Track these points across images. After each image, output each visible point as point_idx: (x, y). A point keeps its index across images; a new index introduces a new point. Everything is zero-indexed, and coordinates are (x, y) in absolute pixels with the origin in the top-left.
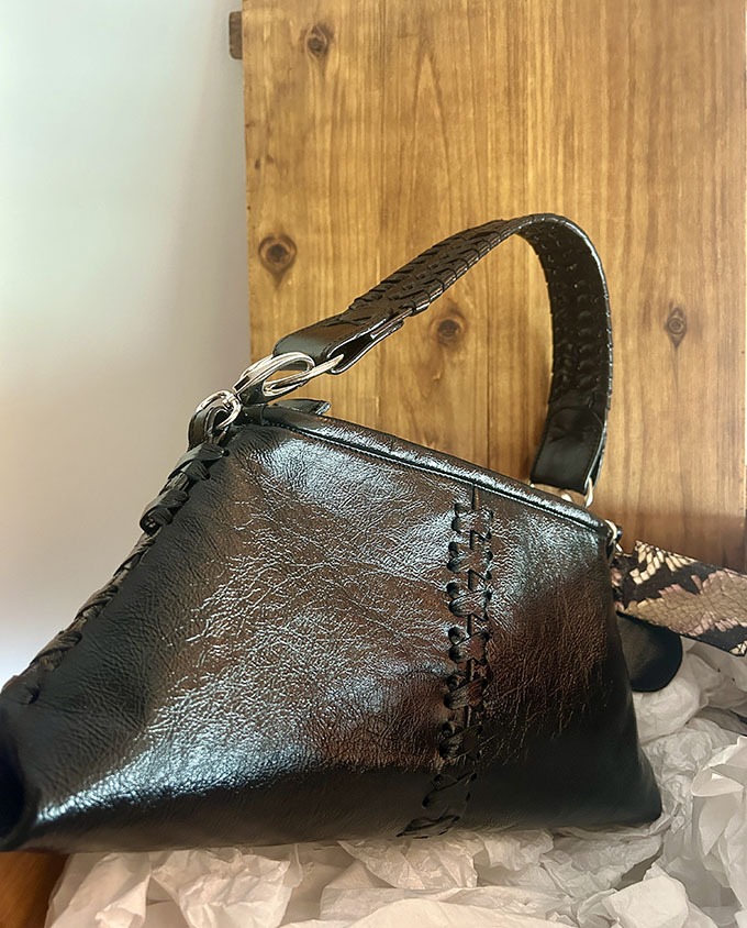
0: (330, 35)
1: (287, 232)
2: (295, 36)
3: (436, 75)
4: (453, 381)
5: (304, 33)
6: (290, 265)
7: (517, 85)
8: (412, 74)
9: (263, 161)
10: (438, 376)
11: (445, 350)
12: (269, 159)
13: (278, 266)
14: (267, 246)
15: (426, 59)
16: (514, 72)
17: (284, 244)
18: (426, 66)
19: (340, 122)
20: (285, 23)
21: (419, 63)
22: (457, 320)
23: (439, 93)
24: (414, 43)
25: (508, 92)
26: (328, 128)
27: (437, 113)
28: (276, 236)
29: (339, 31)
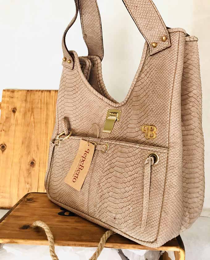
0: (16, 110)
1: (5, 143)
2: (10, 109)
3: (34, 118)
4: (33, 173)
5: (12, 108)
6: (5, 149)
7: (47, 121)
8: (30, 118)
9: (2, 130)
10: (30, 172)
11: (31, 167)
13: (3, 149)
14: (1, 146)
15: (32, 115)
16: (47, 119)
17: (4, 146)
18: (32, 117)
19: (17, 125)
20: (8, 107)
22: (34, 162)
23: (34, 122)
24: (30, 112)
25: (46, 123)
26: (14, 126)
27: (33, 125)
28: (3, 144)
29: (18, 109)
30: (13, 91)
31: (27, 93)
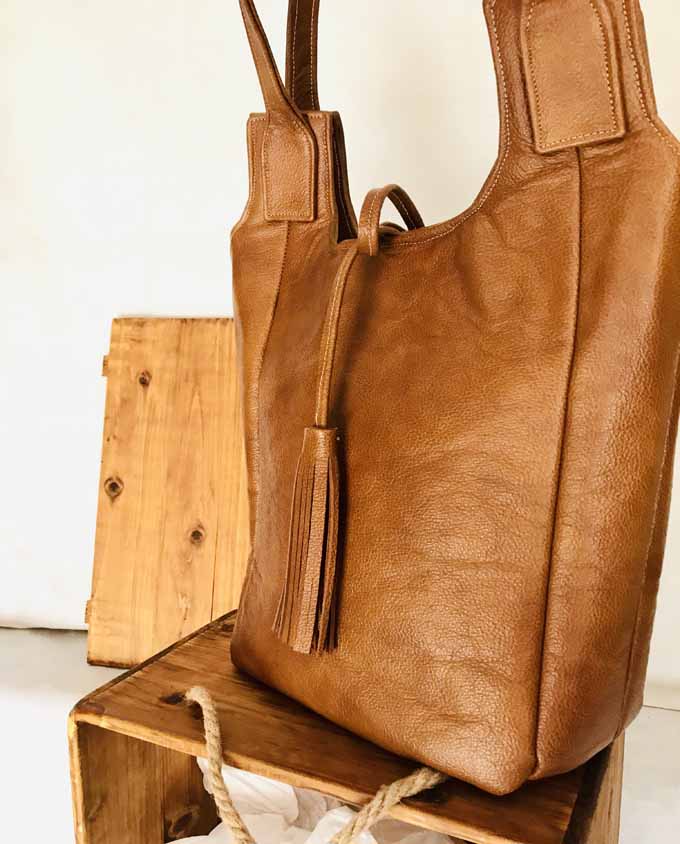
0: (150, 377)
1: (120, 476)
2: (133, 376)
3: (201, 402)
4: (197, 564)
5: (138, 374)
6: (119, 494)
8: (189, 401)
9: (111, 438)
10: (189, 561)
11: (194, 547)
12: (115, 437)
13: (114, 494)
14: (109, 483)
15: (196, 393)
17: (117, 482)
18: (197, 397)
19: (151, 421)
20: (128, 368)
21: (193, 396)
22: (201, 531)
23: (202, 412)
24: (191, 385)
26: (145, 425)
27: (200, 421)
28: (114, 478)
29: (155, 374)
30: (141, 323)
31: (180, 329)
